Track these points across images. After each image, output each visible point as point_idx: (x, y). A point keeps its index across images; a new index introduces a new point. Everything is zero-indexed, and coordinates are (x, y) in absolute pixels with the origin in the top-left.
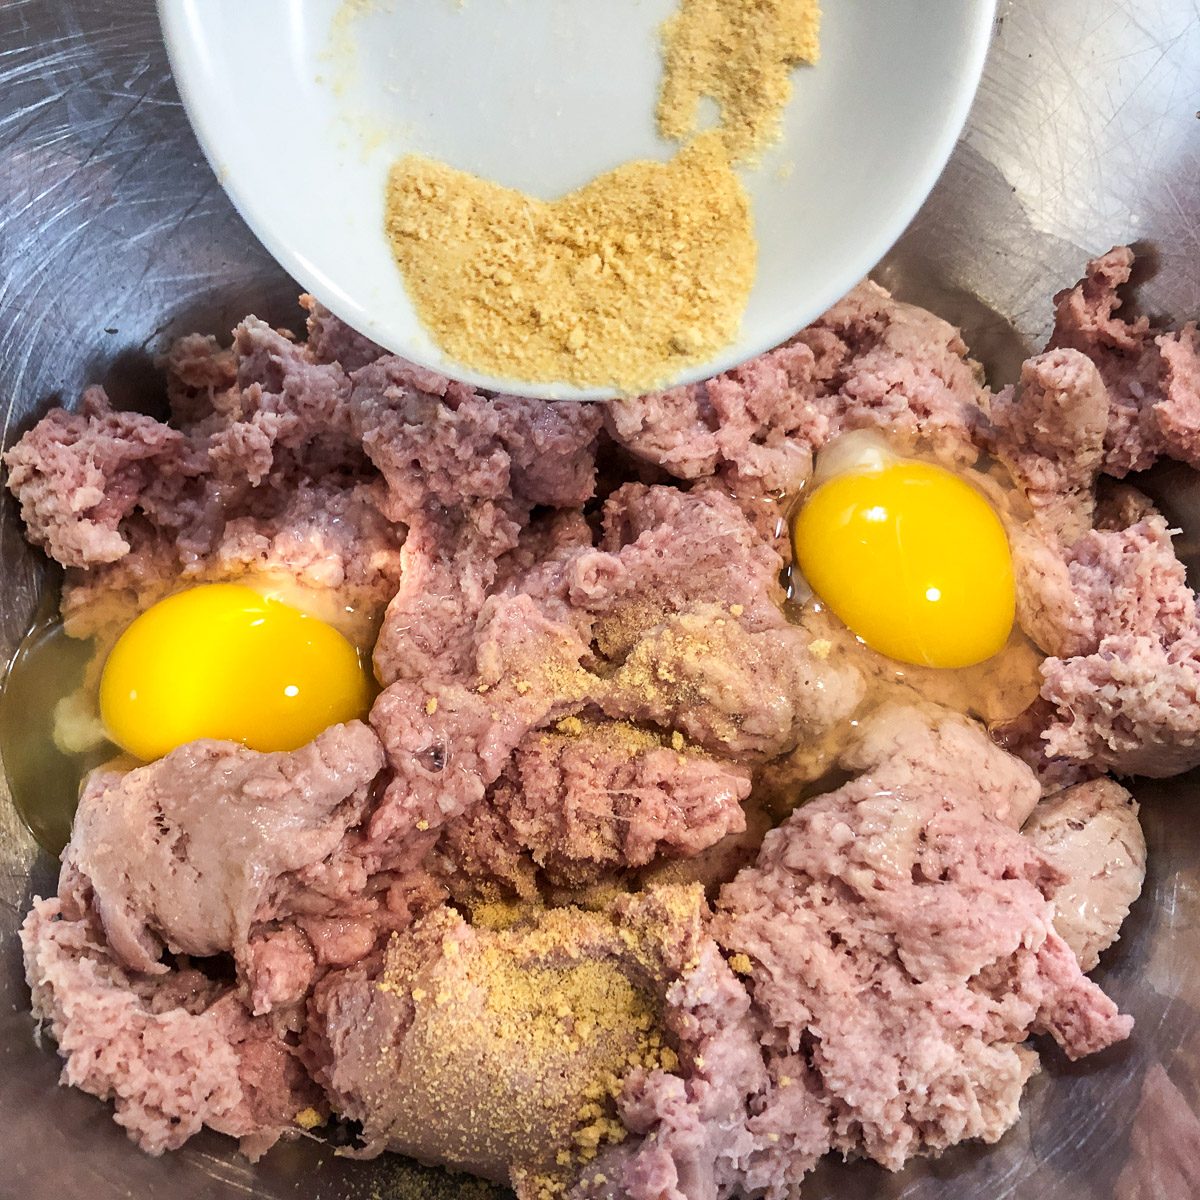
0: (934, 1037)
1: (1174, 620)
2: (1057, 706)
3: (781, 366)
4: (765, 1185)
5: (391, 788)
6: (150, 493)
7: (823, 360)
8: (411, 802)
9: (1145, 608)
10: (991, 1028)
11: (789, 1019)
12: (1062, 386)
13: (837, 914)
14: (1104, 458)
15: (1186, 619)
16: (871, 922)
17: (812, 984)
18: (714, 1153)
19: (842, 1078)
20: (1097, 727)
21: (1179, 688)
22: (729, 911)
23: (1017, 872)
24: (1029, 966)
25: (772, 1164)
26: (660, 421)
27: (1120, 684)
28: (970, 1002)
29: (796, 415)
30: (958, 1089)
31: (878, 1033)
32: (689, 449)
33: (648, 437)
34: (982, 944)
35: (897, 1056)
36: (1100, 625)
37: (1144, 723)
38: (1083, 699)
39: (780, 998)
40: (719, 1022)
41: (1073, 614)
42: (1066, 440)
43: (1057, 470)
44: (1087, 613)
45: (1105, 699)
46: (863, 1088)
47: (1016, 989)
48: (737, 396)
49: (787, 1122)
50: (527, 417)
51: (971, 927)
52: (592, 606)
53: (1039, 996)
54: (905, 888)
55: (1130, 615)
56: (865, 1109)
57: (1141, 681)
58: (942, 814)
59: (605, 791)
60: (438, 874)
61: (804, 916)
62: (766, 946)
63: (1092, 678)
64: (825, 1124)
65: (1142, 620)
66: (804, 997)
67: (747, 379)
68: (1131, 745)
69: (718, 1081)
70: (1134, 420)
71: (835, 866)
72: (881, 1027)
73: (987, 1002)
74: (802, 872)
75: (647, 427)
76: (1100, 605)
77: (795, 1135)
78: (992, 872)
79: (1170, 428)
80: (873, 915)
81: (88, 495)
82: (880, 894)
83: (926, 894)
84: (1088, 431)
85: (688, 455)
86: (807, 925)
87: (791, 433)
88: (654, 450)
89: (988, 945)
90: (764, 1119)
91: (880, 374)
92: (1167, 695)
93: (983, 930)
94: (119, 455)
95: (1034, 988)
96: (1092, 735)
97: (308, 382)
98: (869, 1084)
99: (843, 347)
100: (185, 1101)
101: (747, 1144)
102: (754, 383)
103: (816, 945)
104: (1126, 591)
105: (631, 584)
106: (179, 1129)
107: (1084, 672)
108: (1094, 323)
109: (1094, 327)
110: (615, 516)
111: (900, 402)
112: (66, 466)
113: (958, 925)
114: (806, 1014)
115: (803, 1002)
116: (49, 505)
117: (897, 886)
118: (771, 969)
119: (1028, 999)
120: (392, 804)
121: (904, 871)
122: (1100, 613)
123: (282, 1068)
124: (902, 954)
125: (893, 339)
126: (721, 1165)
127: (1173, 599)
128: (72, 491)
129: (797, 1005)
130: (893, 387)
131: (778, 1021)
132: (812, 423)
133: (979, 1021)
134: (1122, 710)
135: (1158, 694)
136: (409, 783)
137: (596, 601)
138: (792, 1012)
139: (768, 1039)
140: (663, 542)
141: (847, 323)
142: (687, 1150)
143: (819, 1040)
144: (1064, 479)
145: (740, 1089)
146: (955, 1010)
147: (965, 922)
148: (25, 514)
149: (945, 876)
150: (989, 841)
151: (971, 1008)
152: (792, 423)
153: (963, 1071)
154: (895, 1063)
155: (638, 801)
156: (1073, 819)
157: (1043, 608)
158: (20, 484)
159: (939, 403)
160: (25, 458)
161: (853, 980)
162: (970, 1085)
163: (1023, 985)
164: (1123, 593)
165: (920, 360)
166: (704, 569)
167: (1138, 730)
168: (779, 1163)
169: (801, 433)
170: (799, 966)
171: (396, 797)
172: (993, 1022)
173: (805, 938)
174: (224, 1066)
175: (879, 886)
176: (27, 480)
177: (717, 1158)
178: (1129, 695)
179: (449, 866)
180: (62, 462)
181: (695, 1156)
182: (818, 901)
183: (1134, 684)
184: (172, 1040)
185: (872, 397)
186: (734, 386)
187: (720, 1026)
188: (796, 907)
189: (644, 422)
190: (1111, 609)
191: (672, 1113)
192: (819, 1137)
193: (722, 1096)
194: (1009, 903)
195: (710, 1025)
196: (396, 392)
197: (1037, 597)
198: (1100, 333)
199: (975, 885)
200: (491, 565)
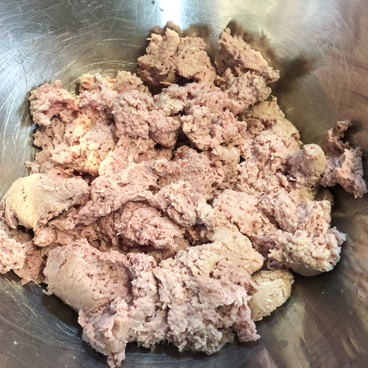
0: (200, 320)
1: (319, 231)
2: (276, 244)
3: (237, 126)
4: (143, 341)
5: (88, 203)
6: (63, 112)
7: (256, 128)
8: (92, 208)
9: (313, 226)
10: (218, 324)
11: (164, 301)
12: (309, 154)
13: (186, 277)
14: (320, 179)
15: (323, 232)
16: (194, 282)
17: (173, 294)
18: (129, 327)
19: (172, 321)
20: (284, 254)
21: (309, 250)
22: (161, 267)
23: (241, 284)
24: (234, 311)
25: (147, 336)
26: (197, 131)
27: (294, 243)
28: (214, 314)
29: (239, 141)
30: (202, 336)
31: (186, 313)
32: (202, 141)
33: (193, 134)
34: (221, 299)
35: (189, 321)
36: (299, 226)
37: (296, 257)
38: (283, 244)
39: (164, 294)
40: (146, 294)
41: (292, 220)
42: (308, 171)
43: (305, 179)
44: (296, 222)
45: (288, 246)
46: (176, 326)
47: (229, 316)
48: (220, 131)
49: (154, 327)
50: (157, 119)
51: (219, 293)
52: (158, 174)
53: (235, 320)
54: (206, 276)
55: (307, 226)
56: (174, 332)
57: (299, 245)
58: (225, 260)
59: (141, 223)
60: (95, 231)
61: (178, 275)
62: (165, 279)
63: (287, 239)
64: (164, 332)
65: (311, 229)
66: (170, 296)
67: (224, 127)
68: (292, 262)
69: (138, 309)
70: (332, 171)
71: (190, 264)
72: (187, 312)
73: (219, 316)
74: (182, 263)
75: (192, 132)
76: (301, 220)
77: (155, 331)
78: (233, 281)
79: (338, 176)
80: (195, 281)
81: (45, 107)
82: (198, 276)
83: (211, 280)
84: (315, 170)
85: (201, 143)
86: (178, 278)
87: (236, 146)
88: (193, 138)
89: (222, 300)
90: (148, 324)
91: (266, 137)
92: (305, 251)
93: (222, 295)
94: (56, 100)
95: (234, 318)
96: (283, 255)
97: (106, 94)
98: (178, 325)
99: (263, 126)
100: (7, 262)
101: (141, 328)
102: (226, 128)
103: (178, 283)
104: (308, 219)
105: (171, 172)
106: (5, 269)
107: (286, 237)
108: (333, 140)
109: (332, 141)
110: (178, 154)
111: (267, 146)
112: (42, 98)
113: (216, 292)
114: (169, 301)
115: (169, 297)
116: (35, 107)
117: (204, 276)
118: (164, 286)
119: (231, 320)
120: (87, 207)
121: (208, 272)
122: (300, 223)
123: (39, 265)
124: (199, 294)
125: (274, 128)
126: (131, 330)
127: (321, 226)
128: (41, 105)
129: (167, 297)
130: (268, 141)
131: (162, 300)
132: (243, 145)
133: (215, 320)
134: (291, 251)
135: (302, 250)
136: (94, 203)
137: (160, 173)
138: (165, 298)
139: (158, 304)
140: (184, 164)
141: (265, 120)
142: (119, 322)
143: (170, 309)
144: (306, 182)
145: (145, 314)
146: (208, 315)
147: (218, 292)
148: (31, 108)
149: (219, 277)
150: (236, 272)
151: (214, 316)
152: (237, 143)
153: (205, 332)
154: (187, 323)
155: (147, 228)
156: (271, 278)
157: (284, 216)
158: (32, 100)
159: (278, 150)
160: (35, 93)
161: (185, 297)
162: (206, 337)
163: (231, 315)
164: (307, 219)
165: (280, 136)
166: (192, 174)
167: (294, 258)
168: (149, 337)
169: (239, 147)
170: (171, 287)
171: (89, 205)
172: (219, 322)
173: (176, 281)
174: (20, 257)
175: (199, 274)
176: (34, 99)
177: (131, 329)
178: (294, 247)
179: (98, 229)
180: (41, 97)
181: (121, 324)
182: (183, 272)
183: (297, 245)
184: (10, 246)
185: (261, 142)
186: (220, 128)
187: (146, 295)
188: (177, 272)
189: (191, 130)
190: (303, 223)
191: (120, 311)
192: (161, 334)
193: (138, 313)
194: (234, 291)
195: (142, 294)
196: (123, 102)
197: (283, 212)
198: (334, 143)
199: (226, 282)
200: (137, 155)
